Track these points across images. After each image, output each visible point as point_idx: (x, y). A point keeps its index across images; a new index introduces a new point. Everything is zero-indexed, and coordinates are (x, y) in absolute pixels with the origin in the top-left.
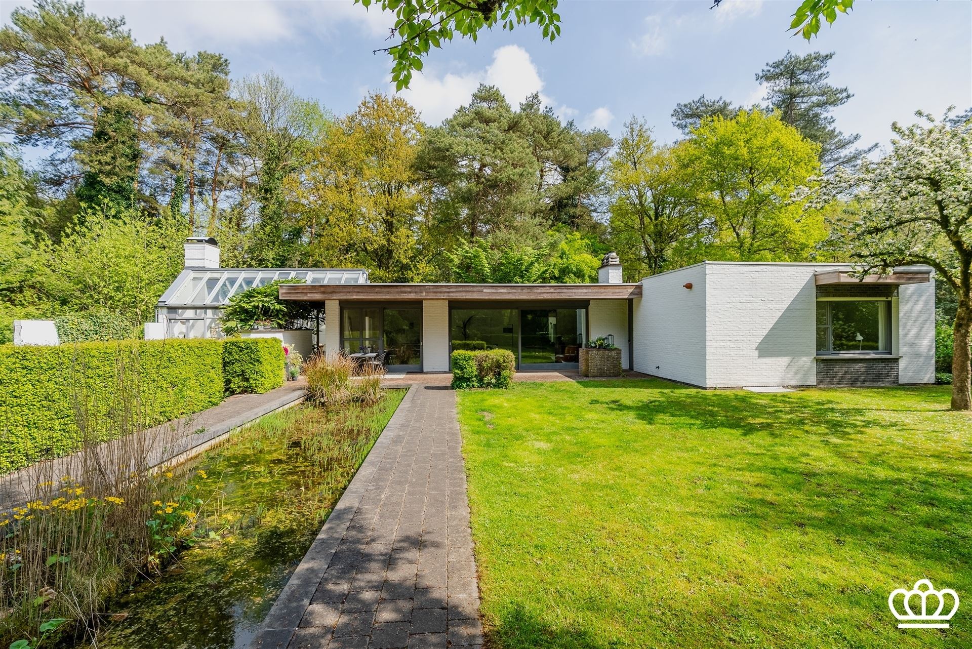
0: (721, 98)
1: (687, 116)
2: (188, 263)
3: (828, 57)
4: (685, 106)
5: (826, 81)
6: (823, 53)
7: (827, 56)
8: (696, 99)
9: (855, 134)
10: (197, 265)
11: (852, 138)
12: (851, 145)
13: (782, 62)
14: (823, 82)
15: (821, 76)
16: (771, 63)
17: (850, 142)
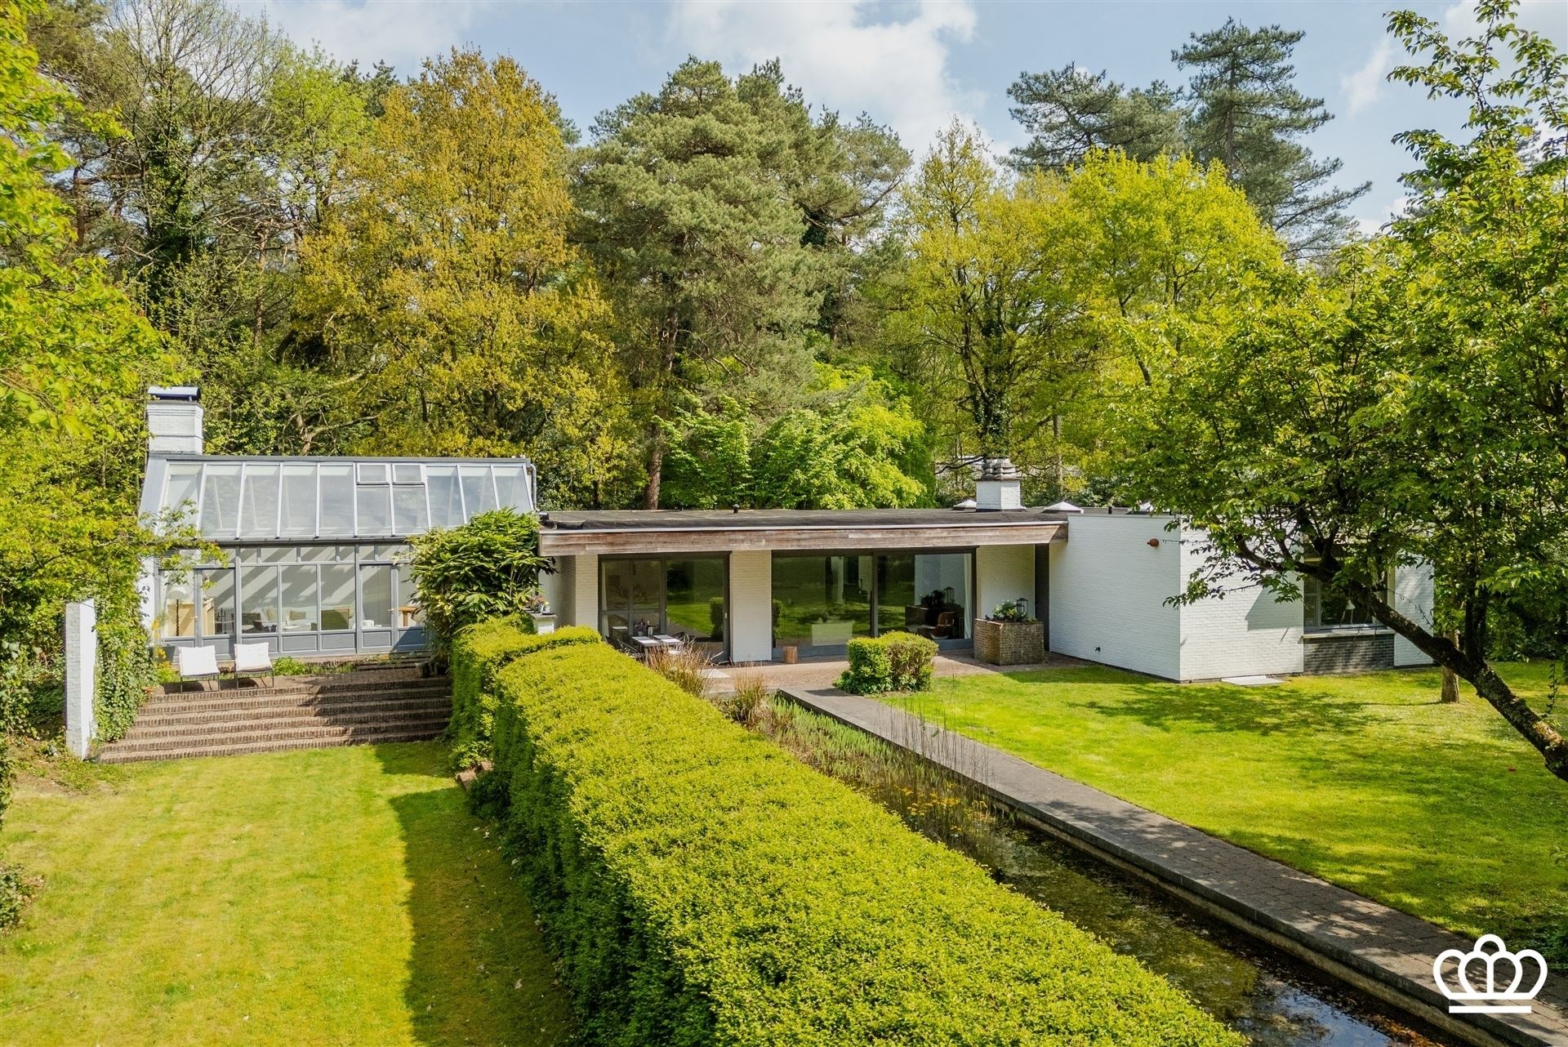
0: (1104, 73)
1: (1037, 97)
2: (154, 445)
3: (1294, 38)
4: (1037, 79)
5: (1289, 81)
6: (1288, 29)
7: (1292, 36)
8: (1059, 69)
9: (1332, 159)
10: (177, 450)
11: (1328, 165)
12: (1325, 178)
13: (1217, 36)
14: (1285, 82)
15: (1283, 71)
16: (1199, 35)
17: (1326, 172)
